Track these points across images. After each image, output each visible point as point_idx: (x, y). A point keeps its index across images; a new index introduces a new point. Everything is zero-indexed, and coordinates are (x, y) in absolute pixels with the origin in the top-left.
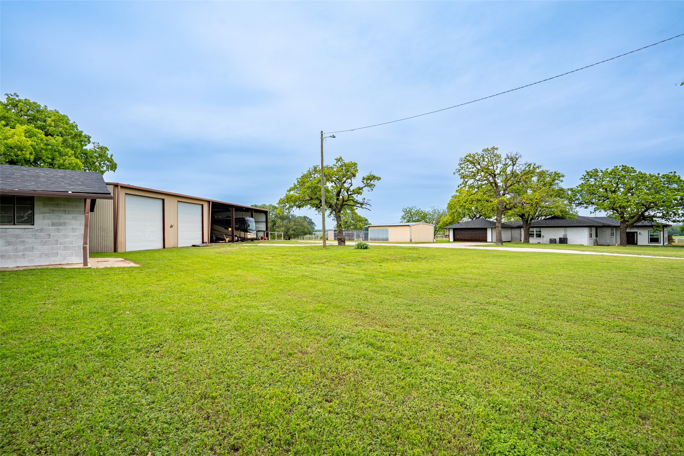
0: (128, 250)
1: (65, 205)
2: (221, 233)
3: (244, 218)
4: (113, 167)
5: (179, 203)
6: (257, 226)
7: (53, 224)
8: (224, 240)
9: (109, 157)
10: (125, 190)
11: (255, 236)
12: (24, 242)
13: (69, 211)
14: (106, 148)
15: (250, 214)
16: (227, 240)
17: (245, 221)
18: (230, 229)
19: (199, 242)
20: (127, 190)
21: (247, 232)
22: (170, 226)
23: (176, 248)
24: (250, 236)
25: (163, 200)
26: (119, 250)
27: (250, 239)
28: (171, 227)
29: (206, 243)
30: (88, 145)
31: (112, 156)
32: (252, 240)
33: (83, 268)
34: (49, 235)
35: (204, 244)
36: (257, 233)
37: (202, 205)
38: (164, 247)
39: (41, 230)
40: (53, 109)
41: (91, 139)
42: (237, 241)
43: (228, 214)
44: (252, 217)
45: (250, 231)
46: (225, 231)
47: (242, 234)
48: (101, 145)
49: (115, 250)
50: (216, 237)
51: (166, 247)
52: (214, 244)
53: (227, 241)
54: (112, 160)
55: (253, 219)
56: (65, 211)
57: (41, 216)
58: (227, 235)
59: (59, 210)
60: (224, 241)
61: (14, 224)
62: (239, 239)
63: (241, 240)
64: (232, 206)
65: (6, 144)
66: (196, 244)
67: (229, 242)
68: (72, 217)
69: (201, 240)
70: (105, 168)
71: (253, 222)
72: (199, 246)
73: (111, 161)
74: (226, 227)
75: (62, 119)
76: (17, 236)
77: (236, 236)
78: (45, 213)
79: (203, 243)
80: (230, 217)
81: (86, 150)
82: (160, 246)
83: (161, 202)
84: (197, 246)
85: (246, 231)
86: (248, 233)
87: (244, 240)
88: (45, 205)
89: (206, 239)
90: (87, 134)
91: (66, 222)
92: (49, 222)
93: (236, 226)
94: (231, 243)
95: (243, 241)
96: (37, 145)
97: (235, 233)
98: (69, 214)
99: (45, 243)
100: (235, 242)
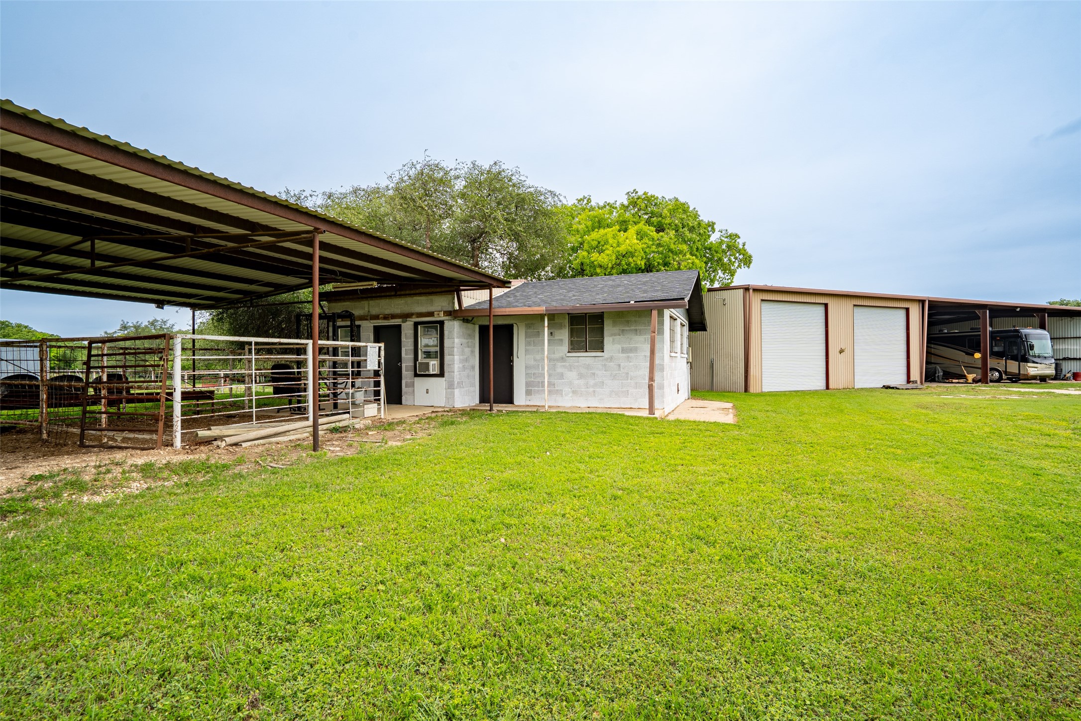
0: (765, 389)
1: (635, 321)
2: (957, 363)
3: (1017, 331)
4: (747, 261)
5: (856, 309)
6: (1056, 347)
7: (624, 351)
8: (964, 377)
9: (741, 247)
10: (761, 294)
11: (1051, 371)
12: (594, 374)
13: (640, 330)
14: (736, 235)
15: (1036, 320)
16: (970, 377)
17: (1021, 337)
18: (978, 355)
19: (899, 379)
20: (764, 294)
21: (1026, 361)
22: (838, 350)
23: (850, 391)
24: (1032, 370)
25: (826, 305)
26: (752, 389)
27: (1034, 378)
28: (841, 351)
29: (915, 382)
30: (713, 235)
31: (744, 245)
32: (1043, 379)
33: (647, 418)
34: (619, 365)
35: (910, 385)
36: (1057, 365)
37: (907, 310)
38: (827, 388)
39: (611, 359)
40: (672, 197)
41: (715, 226)
42: (999, 380)
43: (973, 324)
44: (1042, 327)
45: (1036, 360)
46: (967, 358)
47: (1013, 367)
48: (730, 232)
49: (746, 390)
50: (944, 371)
51: (831, 387)
52: (934, 385)
53: (970, 380)
54: (745, 250)
55: (1045, 332)
56: (636, 330)
57: (611, 339)
58: (971, 368)
59: (630, 330)
60: (962, 381)
61: (586, 351)
62: (1004, 377)
63: (1008, 379)
64: (983, 307)
65: (618, 252)
66: (892, 384)
67: (975, 381)
68: (643, 340)
69: (905, 377)
70: (736, 264)
71: (1046, 339)
72: (897, 388)
73: (742, 252)
74: (970, 351)
75: (680, 207)
76: (588, 367)
77: (992, 369)
78: (615, 335)
79: (909, 381)
80: (978, 330)
81: (711, 243)
82: (821, 385)
83: (821, 309)
84: (893, 388)
85: (1024, 359)
86: (1029, 364)
87: (1016, 379)
88: (615, 324)
89: (915, 375)
90: (710, 220)
91: (637, 347)
92: (619, 347)
93: (996, 349)
94: (980, 384)
95: (1015, 382)
96: (648, 247)
97: (991, 362)
98: (640, 335)
99: (614, 377)
100: (992, 381)
